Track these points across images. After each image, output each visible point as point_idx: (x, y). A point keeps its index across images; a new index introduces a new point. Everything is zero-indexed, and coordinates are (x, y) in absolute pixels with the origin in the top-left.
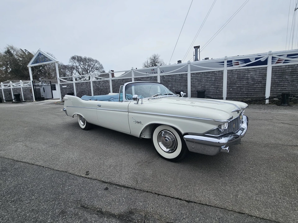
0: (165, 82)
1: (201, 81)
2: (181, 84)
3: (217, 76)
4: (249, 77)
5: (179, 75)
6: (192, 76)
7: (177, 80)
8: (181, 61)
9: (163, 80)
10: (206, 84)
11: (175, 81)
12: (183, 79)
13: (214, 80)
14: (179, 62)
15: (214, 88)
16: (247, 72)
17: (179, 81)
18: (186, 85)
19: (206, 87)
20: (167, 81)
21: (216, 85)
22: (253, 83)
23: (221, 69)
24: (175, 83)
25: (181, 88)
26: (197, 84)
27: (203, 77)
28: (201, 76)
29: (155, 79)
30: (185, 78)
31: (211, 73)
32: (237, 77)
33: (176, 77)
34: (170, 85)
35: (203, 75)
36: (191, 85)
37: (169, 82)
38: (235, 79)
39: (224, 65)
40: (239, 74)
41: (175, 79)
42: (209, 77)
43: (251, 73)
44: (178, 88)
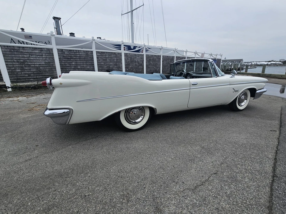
0: (65, 58)
1: (106, 61)
2: (87, 62)
3: (118, 57)
4: (136, 61)
5: (83, 52)
6: (98, 54)
7: (81, 58)
8: (74, 34)
9: (63, 56)
10: (111, 64)
11: (80, 59)
12: (89, 57)
13: (116, 61)
14: (72, 34)
15: (116, 68)
16: (135, 56)
17: (84, 59)
18: (92, 64)
19: (111, 67)
20: (69, 58)
21: (118, 65)
22: (138, 65)
23: (119, 51)
24: (80, 61)
25: (88, 67)
26: (103, 64)
27: (107, 57)
28: (105, 56)
29: (48, 52)
30: (91, 56)
31: (114, 54)
32: (130, 60)
33: (80, 54)
34: (73, 63)
35: (107, 55)
36: (98, 64)
37: (72, 58)
38: (129, 61)
39: (121, 48)
40: (131, 57)
41: (79, 56)
42: (112, 58)
43: (137, 58)
44: (84, 66)
